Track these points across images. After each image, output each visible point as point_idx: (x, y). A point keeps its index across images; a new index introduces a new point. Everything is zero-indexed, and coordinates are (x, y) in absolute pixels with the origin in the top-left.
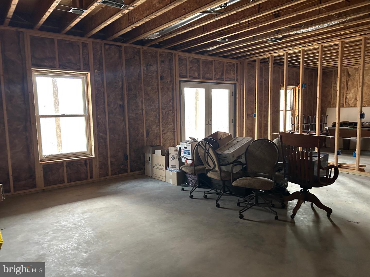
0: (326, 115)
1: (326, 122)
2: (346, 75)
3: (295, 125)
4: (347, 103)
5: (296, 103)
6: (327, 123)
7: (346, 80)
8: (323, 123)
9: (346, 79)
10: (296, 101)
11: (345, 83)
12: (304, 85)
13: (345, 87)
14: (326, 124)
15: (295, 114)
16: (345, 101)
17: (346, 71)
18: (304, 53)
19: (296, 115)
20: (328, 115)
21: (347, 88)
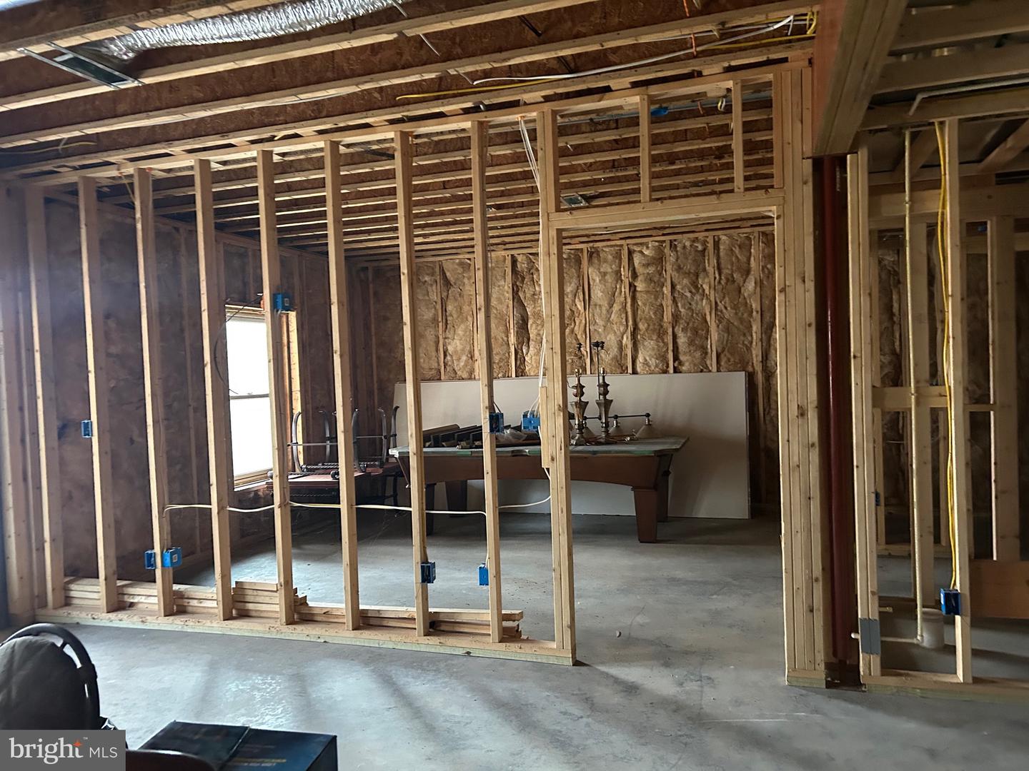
0: (394, 407)
1: (395, 431)
2: (438, 281)
3: (294, 447)
4: (448, 369)
5: (292, 367)
6: (397, 433)
7: (442, 298)
8: (384, 434)
9: (439, 294)
10: (292, 363)
11: (439, 307)
12: (280, 297)
13: (440, 319)
14: (396, 435)
15: (292, 409)
16: (444, 362)
17: (437, 270)
18: (274, 180)
19: (294, 411)
20: (397, 407)
21: (444, 321)
